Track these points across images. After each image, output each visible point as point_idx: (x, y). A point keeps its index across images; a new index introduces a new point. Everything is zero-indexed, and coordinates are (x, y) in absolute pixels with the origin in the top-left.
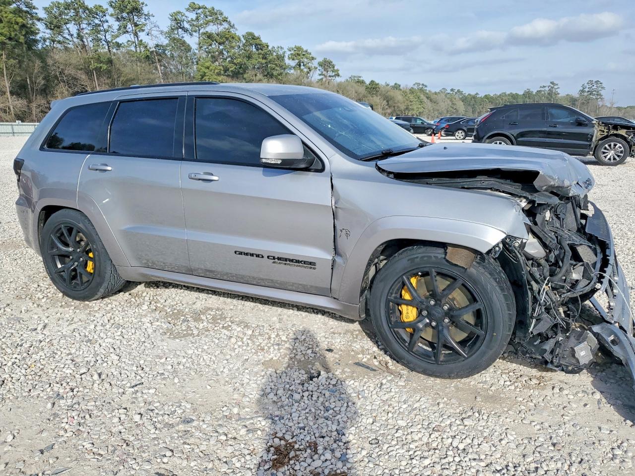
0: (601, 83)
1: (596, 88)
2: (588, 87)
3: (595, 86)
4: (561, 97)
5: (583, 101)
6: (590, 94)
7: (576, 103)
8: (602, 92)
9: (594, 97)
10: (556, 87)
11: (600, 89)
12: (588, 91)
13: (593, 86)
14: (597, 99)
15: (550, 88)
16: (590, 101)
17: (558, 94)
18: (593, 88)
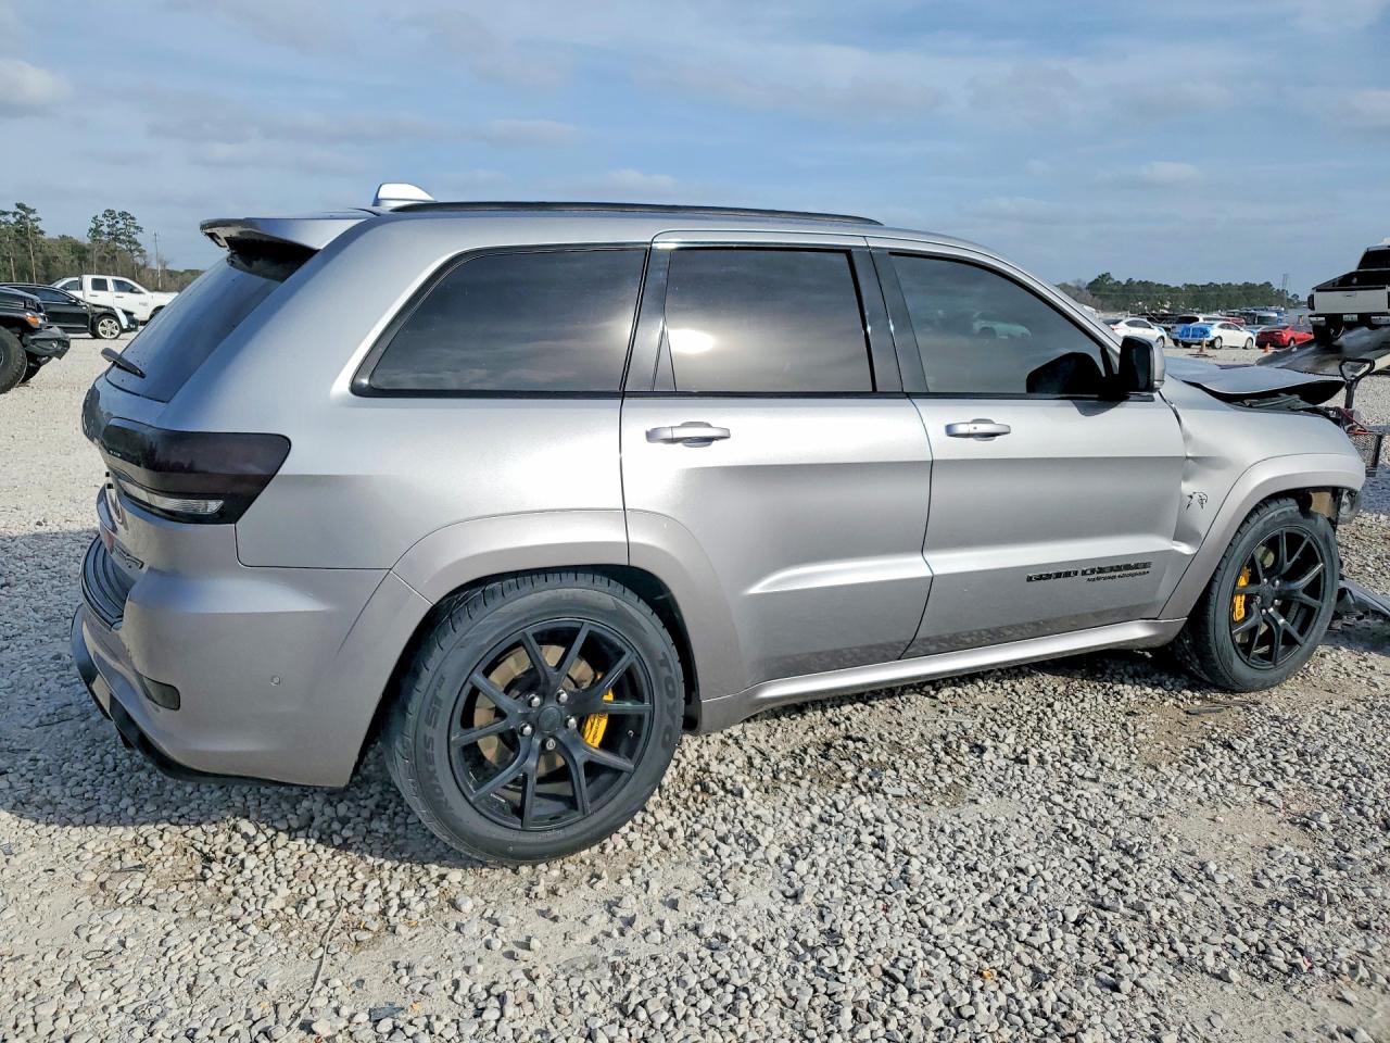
0: (132, 218)
1: (124, 227)
2: (106, 223)
3: (122, 222)
4: (49, 240)
5: (103, 253)
6: (115, 240)
7: (89, 256)
8: (138, 237)
9: (124, 246)
10: (32, 216)
11: (132, 230)
12: (109, 234)
13: (117, 222)
14: (131, 251)
15: (18, 216)
16: (117, 253)
17: (42, 232)
18: (119, 226)
